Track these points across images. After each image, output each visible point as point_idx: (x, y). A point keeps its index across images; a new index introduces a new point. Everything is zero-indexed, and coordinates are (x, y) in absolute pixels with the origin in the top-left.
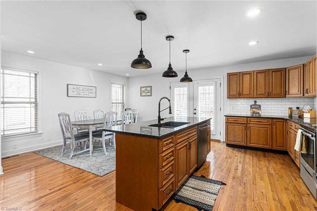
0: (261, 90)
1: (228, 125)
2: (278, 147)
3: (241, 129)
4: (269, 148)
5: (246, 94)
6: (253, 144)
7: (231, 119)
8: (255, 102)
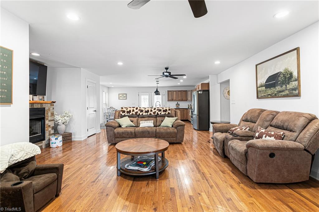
0: (180, 98)
5: (174, 99)
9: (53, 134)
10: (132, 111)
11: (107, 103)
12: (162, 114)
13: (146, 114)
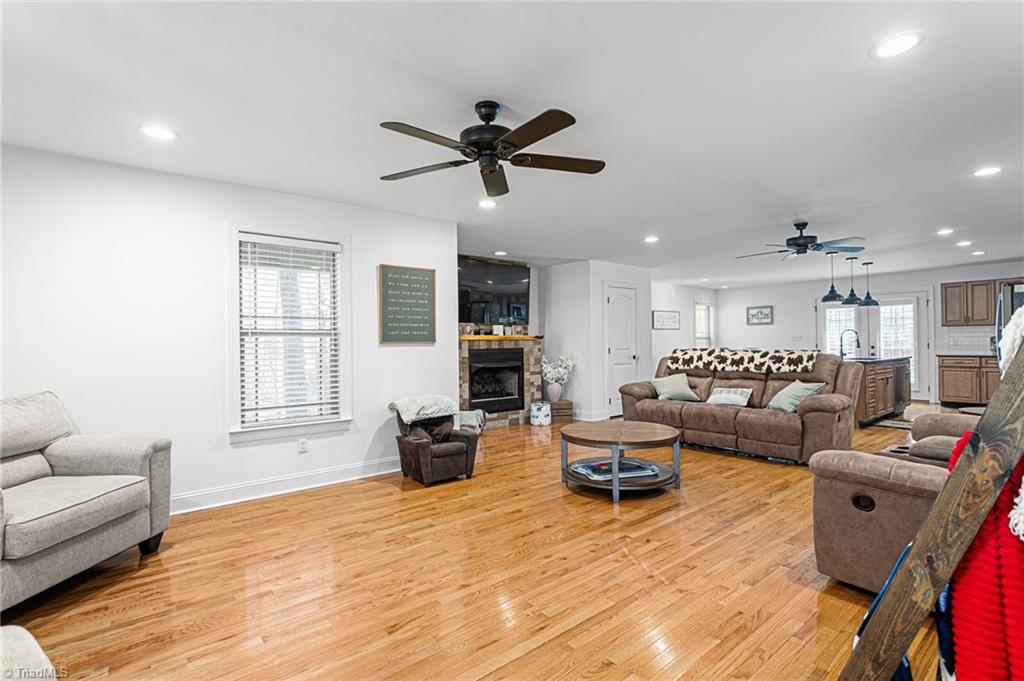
1: (943, 371)
3: (969, 376)
5: (980, 318)
7: (949, 362)
9: (538, 400)
10: (695, 359)
11: (712, 336)
12: (782, 370)
13: (735, 368)
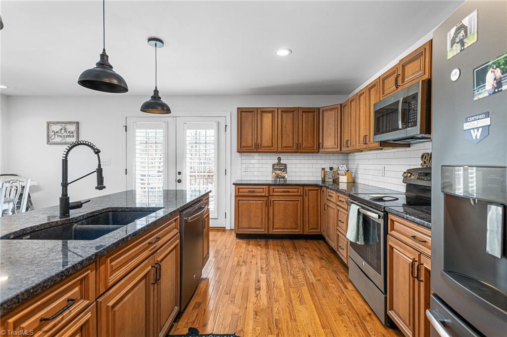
0: (288, 141)
1: (239, 200)
2: (311, 229)
3: (260, 205)
4: (300, 233)
5: (266, 145)
6: (277, 229)
7: (244, 190)
8: (279, 159)
